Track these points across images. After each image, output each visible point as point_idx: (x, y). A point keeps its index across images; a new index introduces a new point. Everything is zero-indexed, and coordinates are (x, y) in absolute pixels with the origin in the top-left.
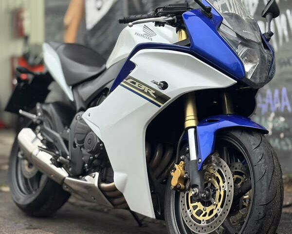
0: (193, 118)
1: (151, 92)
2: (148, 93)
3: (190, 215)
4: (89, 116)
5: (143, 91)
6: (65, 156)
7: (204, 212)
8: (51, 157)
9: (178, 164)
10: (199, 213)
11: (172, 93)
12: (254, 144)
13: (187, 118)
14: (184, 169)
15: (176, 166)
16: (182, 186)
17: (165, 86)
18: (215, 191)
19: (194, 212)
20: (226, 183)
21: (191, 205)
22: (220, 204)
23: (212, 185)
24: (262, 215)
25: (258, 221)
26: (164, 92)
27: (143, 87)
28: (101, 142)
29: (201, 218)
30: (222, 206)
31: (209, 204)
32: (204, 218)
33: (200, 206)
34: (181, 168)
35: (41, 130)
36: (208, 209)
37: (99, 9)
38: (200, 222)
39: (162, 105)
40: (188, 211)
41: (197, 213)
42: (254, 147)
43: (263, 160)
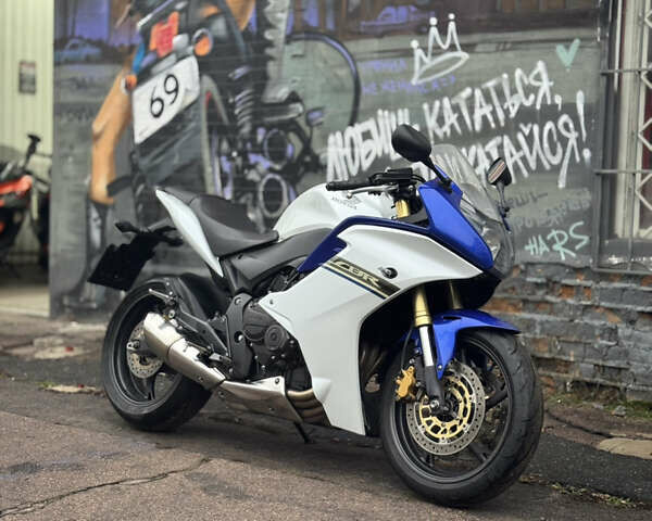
0: (425, 313)
1: (373, 280)
2: (368, 281)
3: (422, 432)
4: (271, 303)
5: (360, 278)
6: (220, 351)
7: (442, 429)
8: (197, 352)
9: (405, 369)
10: (436, 429)
11: (402, 283)
12: (509, 349)
13: (418, 314)
14: (415, 376)
15: (404, 372)
16: (413, 397)
17: (393, 273)
18: (457, 403)
19: (429, 429)
20: (474, 394)
21: (424, 420)
22: (466, 419)
23: (453, 396)
24: (523, 433)
25: (518, 440)
26: (392, 281)
27: (360, 274)
28: (292, 338)
29: (439, 435)
30: (469, 422)
31: (450, 419)
32: (443, 435)
33: (436, 421)
34: (411, 375)
35: (176, 315)
36: (449, 425)
37: (157, 116)
38: (437, 440)
39: (388, 298)
40: (420, 427)
41: (432, 430)
42: (510, 352)
43: (522, 369)
